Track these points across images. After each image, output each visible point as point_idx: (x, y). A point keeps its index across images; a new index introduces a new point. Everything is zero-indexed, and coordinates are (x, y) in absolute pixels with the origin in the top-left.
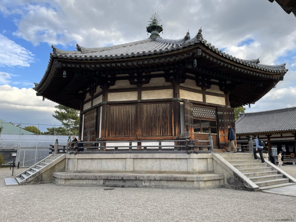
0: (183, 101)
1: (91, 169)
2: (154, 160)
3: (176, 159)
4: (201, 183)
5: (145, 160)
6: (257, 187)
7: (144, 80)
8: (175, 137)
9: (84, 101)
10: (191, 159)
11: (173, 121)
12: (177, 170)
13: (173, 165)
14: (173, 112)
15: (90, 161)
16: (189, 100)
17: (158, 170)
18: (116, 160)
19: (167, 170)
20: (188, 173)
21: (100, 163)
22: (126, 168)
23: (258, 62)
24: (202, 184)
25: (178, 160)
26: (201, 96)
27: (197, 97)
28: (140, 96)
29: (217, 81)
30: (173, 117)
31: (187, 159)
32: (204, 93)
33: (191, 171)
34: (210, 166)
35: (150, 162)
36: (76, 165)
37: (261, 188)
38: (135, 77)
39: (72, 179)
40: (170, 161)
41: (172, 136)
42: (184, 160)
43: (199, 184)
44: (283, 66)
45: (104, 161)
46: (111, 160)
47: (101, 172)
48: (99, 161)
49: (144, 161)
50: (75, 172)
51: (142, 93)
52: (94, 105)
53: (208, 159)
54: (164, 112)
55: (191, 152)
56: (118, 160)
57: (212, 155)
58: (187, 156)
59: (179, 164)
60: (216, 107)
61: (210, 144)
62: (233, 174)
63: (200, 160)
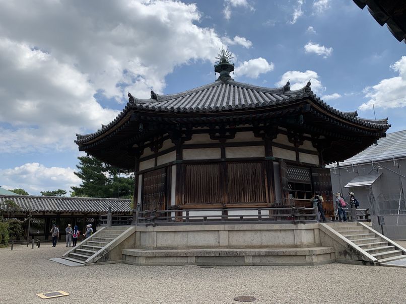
0: (277, 160)
1: (175, 244)
2: (253, 233)
3: (280, 230)
4: (314, 257)
5: (242, 232)
6: (375, 259)
7: (228, 134)
8: (270, 205)
9: (140, 158)
10: (298, 231)
11: (266, 185)
12: (282, 244)
13: (277, 238)
14: (266, 173)
15: (173, 234)
16: (284, 159)
17: (259, 244)
18: (207, 232)
19: (270, 244)
20: (295, 246)
21: (186, 236)
22: (219, 242)
23: (356, 114)
24: (315, 259)
25: (282, 232)
26: (293, 153)
27: (290, 156)
28: (223, 154)
29: (309, 136)
30: (266, 180)
31: (293, 230)
32: (298, 151)
33: (298, 244)
34: (317, 237)
35: (249, 235)
36: (155, 240)
37: (380, 261)
38: (217, 131)
39: (155, 257)
40: (273, 233)
41: (266, 202)
42: (290, 231)
43: (312, 258)
44: (385, 121)
45: (190, 234)
46: (199, 233)
47: (188, 247)
48: (184, 234)
49: (241, 234)
50: (155, 248)
51: (226, 150)
52: (159, 164)
53: (315, 230)
54: (254, 173)
55: (298, 222)
56: (209, 233)
57: (319, 225)
58: (293, 226)
59: (284, 236)
60: (310, 167)
61: (315, 213)
62: (346, 247)
63: (308, 231)
